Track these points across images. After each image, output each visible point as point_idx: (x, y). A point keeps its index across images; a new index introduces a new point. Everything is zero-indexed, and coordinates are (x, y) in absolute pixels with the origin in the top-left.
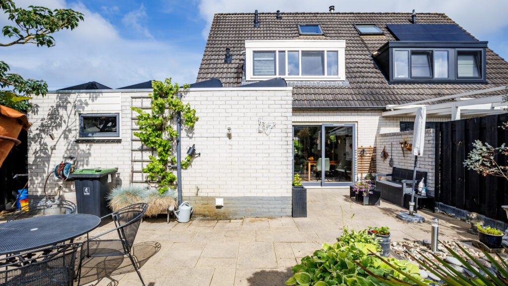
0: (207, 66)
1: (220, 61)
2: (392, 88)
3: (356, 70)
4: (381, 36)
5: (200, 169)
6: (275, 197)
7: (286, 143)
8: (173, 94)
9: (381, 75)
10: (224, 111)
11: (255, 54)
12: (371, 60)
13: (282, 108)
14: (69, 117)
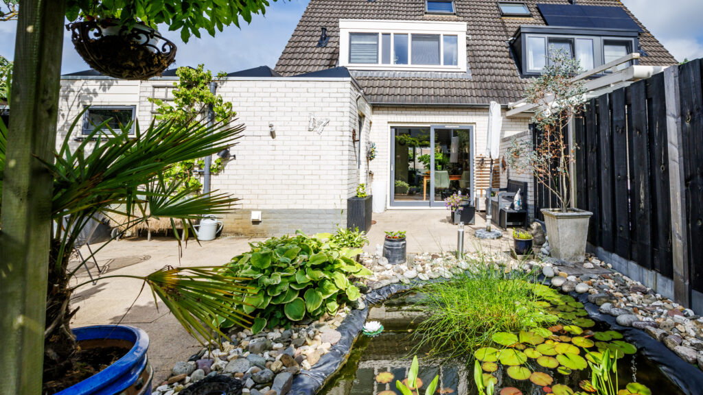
0: (292, 50)
1: (311, 44)
2: (524, 82)
3: (485, 58)
4: (528, 19)
5: (234, 175)
6: (326, 210)
7: (341, 143)
8: (205, 84)
9: (515, 67)
10: (268, 104)
11: (353, 37)
12: (507, 48)
13: (337, 102)
14: (70, 110)
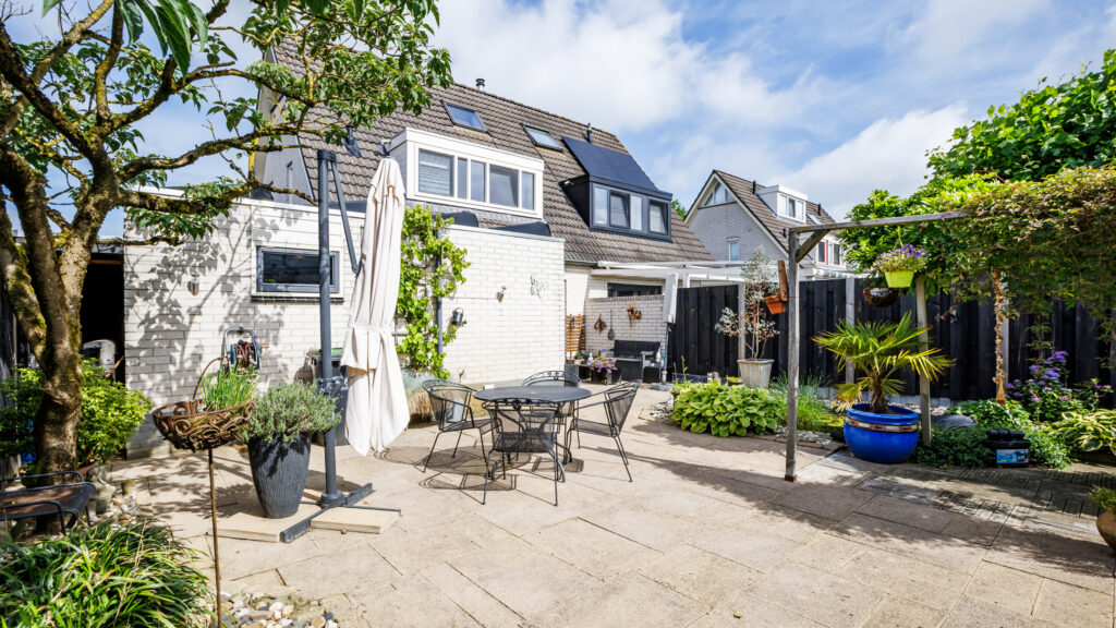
4: (561, 155)
7: (558, 308)
9: (578, 216)
10: (493, 263)
11: (423, 155)
12: (560, 191)
14: (234, 251)
